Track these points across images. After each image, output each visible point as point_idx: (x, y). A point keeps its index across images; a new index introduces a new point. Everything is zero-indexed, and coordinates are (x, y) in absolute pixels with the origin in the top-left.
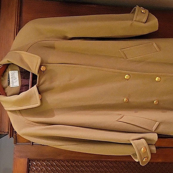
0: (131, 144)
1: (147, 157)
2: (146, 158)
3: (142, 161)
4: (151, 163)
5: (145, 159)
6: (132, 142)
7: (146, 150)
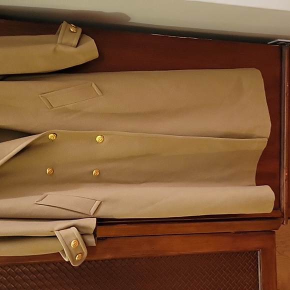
0: (56, 236)
1: (82, 253)
2: (80, 255)
3: (74, 259)
4: (88, 261)
5: (77, 256)
6: (57, 233)
7: (79, 243)
